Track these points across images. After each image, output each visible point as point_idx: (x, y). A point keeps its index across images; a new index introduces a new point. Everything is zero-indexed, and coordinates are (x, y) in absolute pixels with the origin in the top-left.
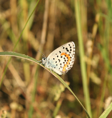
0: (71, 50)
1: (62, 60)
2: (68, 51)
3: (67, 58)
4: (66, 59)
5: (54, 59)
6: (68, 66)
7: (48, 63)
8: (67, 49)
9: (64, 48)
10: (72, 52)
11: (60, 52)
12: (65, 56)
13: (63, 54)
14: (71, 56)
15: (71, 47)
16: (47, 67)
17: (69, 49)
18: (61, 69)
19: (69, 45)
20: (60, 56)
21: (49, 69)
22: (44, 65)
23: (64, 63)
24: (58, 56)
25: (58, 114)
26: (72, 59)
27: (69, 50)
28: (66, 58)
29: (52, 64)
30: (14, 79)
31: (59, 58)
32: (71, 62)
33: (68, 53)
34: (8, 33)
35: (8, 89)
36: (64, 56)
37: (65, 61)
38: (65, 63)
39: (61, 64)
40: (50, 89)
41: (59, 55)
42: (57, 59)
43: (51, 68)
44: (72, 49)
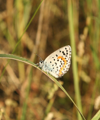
0: (67, 54)
1: (59, 64)
2: (64, 54)
3: (64, 61)
4: (63, 63)
5: (51, 62)
6: (64, 69)
7: (45, 66)
8: (63, 52)
9: (60, 52)
10: (68, 55)
11: (57, 55)
12: (62, 59)
13: (59, 57)
14: (67, 59)
15: (67, 51)
16: (44, 70)
17: (65, 52)
18: (58, 73)
19: (66, 49)
20: (56, 60)
21: (46, 72)
22: (41, 68)
23: (60, 66)
24: (54, 60)
25: (51, 111)
26: (68, 62)
27: (66, 54)
28: (62, 61)
29: (49, 67)
30: (9, 75)
31: (56, 61)
32: (67, 66)
33: (64, 57)
34: (4, 33)
35: (3, 85)
36: (60, 60)
37: (62, 64)
38: (62, 67)
39: (57, 67)
40: (42, 86)
41: (56, 58)
42: (53, 62)
43: (47, 71)
44: (68, 52)
